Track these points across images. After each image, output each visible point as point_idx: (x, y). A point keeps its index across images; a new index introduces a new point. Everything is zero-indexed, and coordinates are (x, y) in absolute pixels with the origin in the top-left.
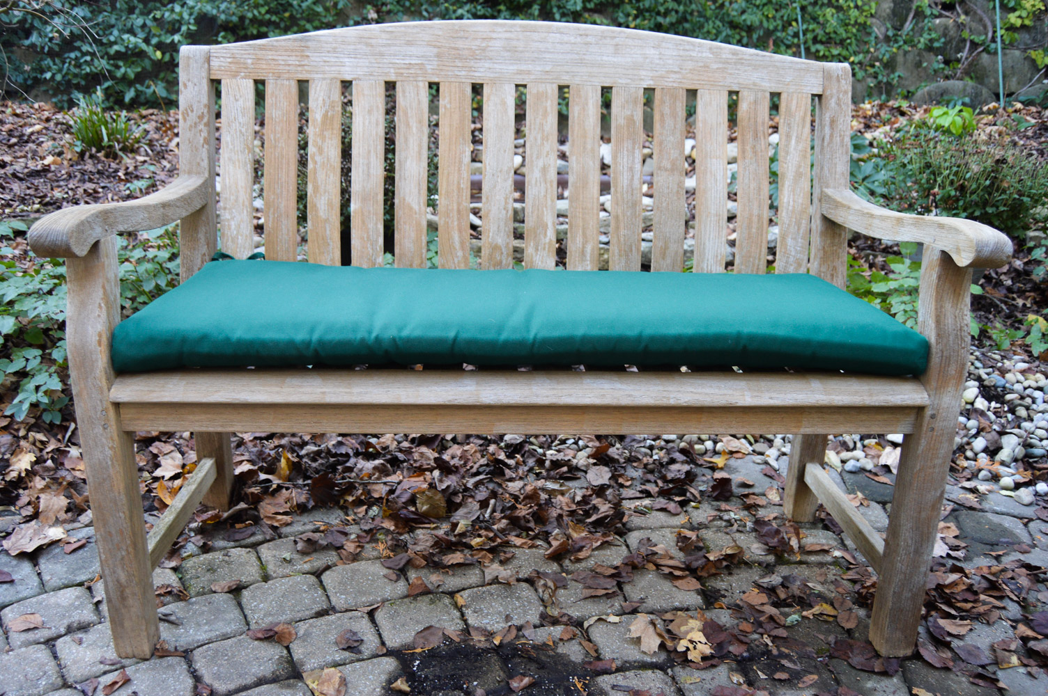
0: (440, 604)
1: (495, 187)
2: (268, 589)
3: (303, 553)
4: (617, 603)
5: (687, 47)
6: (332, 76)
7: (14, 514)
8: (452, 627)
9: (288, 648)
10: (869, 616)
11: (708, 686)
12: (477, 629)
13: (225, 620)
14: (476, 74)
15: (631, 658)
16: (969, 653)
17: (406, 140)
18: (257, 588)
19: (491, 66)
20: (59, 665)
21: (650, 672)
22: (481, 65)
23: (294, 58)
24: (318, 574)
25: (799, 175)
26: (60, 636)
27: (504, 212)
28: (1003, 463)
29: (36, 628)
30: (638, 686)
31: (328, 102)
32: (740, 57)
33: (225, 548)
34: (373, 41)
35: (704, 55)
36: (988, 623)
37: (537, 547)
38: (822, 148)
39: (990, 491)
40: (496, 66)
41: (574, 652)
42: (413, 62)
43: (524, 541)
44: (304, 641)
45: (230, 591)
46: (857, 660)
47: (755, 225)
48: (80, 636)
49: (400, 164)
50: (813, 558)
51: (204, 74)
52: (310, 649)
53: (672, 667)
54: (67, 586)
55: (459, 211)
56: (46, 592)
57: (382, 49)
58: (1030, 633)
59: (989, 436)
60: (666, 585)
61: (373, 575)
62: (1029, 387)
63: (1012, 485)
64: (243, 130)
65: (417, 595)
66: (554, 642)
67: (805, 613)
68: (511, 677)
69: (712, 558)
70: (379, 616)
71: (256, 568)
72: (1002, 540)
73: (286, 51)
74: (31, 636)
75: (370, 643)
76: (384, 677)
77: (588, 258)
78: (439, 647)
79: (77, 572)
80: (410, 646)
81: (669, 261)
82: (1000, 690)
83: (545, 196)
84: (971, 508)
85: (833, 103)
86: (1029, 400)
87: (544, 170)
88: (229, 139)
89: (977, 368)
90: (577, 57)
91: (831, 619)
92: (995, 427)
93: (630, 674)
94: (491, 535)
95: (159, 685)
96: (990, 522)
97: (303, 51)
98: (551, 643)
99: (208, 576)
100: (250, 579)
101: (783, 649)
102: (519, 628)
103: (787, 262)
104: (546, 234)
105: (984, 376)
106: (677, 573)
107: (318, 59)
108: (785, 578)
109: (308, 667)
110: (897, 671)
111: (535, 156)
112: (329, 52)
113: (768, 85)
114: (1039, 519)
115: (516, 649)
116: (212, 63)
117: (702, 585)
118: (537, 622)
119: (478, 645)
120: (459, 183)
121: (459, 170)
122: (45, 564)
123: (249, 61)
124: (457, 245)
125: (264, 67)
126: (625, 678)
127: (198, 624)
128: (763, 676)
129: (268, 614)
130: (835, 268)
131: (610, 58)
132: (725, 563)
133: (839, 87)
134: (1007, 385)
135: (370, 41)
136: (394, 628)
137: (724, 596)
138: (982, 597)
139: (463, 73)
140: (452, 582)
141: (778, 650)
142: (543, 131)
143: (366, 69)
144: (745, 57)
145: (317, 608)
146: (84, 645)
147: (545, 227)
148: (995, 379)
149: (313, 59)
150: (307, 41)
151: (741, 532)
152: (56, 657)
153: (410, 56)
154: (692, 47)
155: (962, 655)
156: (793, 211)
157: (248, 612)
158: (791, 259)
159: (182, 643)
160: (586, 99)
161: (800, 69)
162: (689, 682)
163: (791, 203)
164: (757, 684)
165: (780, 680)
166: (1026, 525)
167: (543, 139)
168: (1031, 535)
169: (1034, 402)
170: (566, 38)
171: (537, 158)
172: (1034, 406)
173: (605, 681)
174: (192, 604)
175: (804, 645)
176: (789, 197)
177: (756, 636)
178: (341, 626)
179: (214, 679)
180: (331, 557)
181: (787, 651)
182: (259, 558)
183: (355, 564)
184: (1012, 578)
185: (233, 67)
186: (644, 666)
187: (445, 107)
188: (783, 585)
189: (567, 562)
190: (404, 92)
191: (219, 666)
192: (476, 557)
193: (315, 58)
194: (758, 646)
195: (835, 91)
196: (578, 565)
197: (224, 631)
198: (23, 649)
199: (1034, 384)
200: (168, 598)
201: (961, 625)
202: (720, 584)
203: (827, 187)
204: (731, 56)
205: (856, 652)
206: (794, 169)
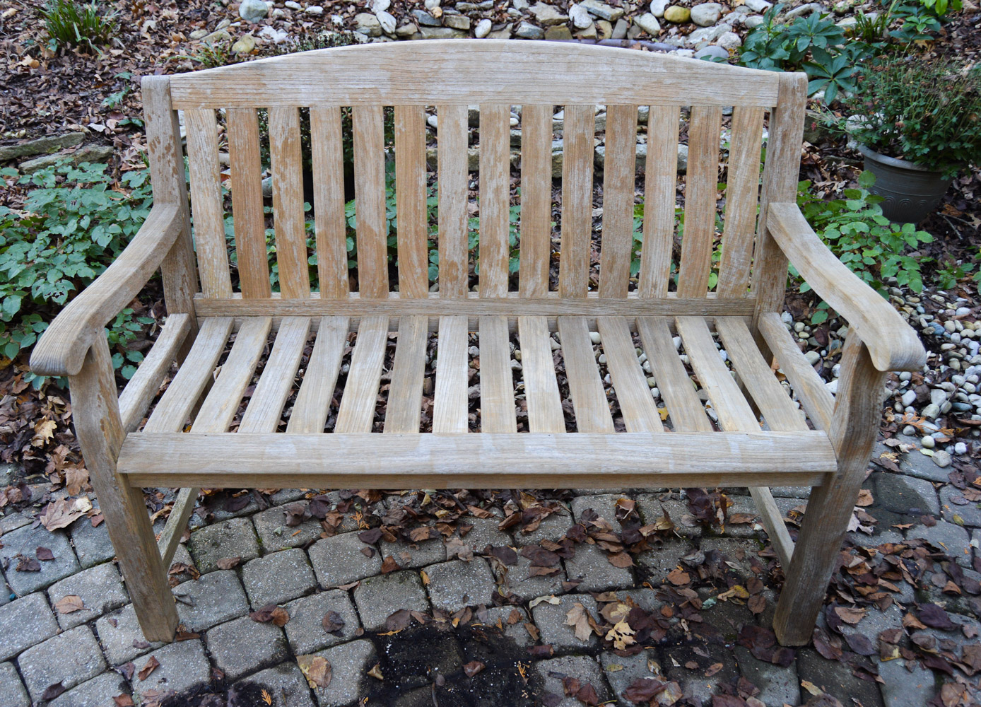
0: (408, 583)
1: (450, 208)
2: (265, 565)
3: (292, 526)
4: (559, 582)
5: (641, 63)
6: (290, 103)
7: (45, 481)
8: (418, 609)
9: (283, 629)
10: (776, 599)
11: (628, 674)
12: (439, 610)
13: (230, 600)
14: (430, 97)
15: (566, 643)
16: (858, 643)
17: (364, 165)
18: (255, 564)
19: (444, 88)
20: (101, 647)
21: (582, 657)
22: (433, 87)
23: (251, 87)
24: (305, 547)
25: (746, 190)
26: (98, 617)
27: (459, 232)
28: (928, 419)
29: (78, 610)
30: (570, 672)
31: (287, 129)
32: (695, 71)
33: (226, 519)
34: (327, 67)
35: (658, 70)
36: (881, 610)
37: (493, 517)
38: (772, 163)
39: (910, 450)
40: (449, 88)
41: (519, 635)
42: (367, 87)
43: (481, 511)
44: (296, 622)
45: (233, 568)
46: (759, 649)
47: (700, 240)
48: (115, 617)
49: (359, 189)
50: (735, 531)
51: (167, 106)
52: (301, 631)
53: (600, 653)
54: (99, 563)
55: (416, 232)
56: (82, 569)
57: (337, 75)
58: (915, 623)
59: (919, 389)
60: (602, 562)
61: (352, 549)
62: (967, 337)
63: (932, 444)
64: (209, 159)
65: (390, 573)
66: (503, 624)
67: (720, 596)
68: (466, 662)
69: (645, 534)
70: (358, 595)
71: (254, 542)
72: (913, 510)
73: (243, 79)
74: (75, 618)
75: (351, 627)
76: (362, 661)
77: (539, 272)
78: (407, 629)
79: (105, 548)
80: (383, 629)
81: (616, 273)
82: (878, 684)
83: (498, 216)
84: (890, 471)
85: (786, 117)
86: (964, 351)
87: (497, 191)
88: (196, 168)
89: (919, 313)
90: (529, 76)
91: (742, 603)
92: (927, 379)
93: (565, 659)
94: (453, 504)
95: (182, 669)
96: (904, 487)
97: (259, 79)
98: (500, 626)
99: (213, 551)
100: (249, 554)
101: (697, 635)
102: (475, 609)
103: (729, 273)
104: (499, 251)
105: (925, 324)
106: (613, 549)
107: (274, 87)
108: (708, 555)
109: (300, 650)
110: (791, 662)
111: (488, 177)
112: (284, 79)
113: (721, 99)
114: (951, 483)
115: (471, 633)
116: (173, 94)
117: (635, 561)
118: (489, 601)
119: (440, 628)
120: (416, 206)
121: (416, 193)
122: (78, 540)
123: (209, 91)
124: (416, 262)
125: (223, 96)
126: (560, 664)
127: (209, 605)
128: (676, 664)
129: (266, 594)
130: (775, 278)
131: (562, 77)
132: (656, 539)
133: (794, 100)
134: (945, 333)
135: (323, 67)
136: (370, 609)
137: (652, 575)
138: (881, 581)
139: (417, 96)
140: (419, 557)
141: (693, 636)
142: (496, 152)
143: (321, 96)
144: (699, 71)
145: (305, 586)
146: (119, 627)
147: (498, 245)
148: (935, 327)
149: (269, 87)
150: (262, 69)
151: (675, 499)
152: (98, 639)
153: (364, 81)
154: (645, 63)
155: (852, 644)
156: (738, 226)
157: (249, 591)
158: (734, 270)
159: (197, 625)
160: (538, 119)
161: (755, 82)
162: (613, 670)
163: (737, 218)
164: (671, 672)
165: (690, 669)
166: (938, 490)
167: (496, 160)
168: (940, 503)
169: (968, 353)
170: (518, 57)
171: (490, 179)
172: (968, 357)
173: (544, 666)
174: (202, 582)
175: (716, 630)
176: (735, 211)
177: (675, 620)
178: (326, 606)
179: (226, 663)
180: (315, 529)
181: (699, 637)
182: (255, 529)
183: (336, 537)
184: (912, 558)
185: (194, 98)
186: (577, 651)
187: (400, 131)
188: (704, 564)
189: (518, 535)
190: (360, 117)
191: (229, 649)
192: (439, 530)
193: (272, 86)
194: (675, 631)
195: (789, 104)
196: (527, 538)
197: (230, 612)
198: (71, 631)
199: (971, 334)
200: (183, 577)
201: (855, 613)
202: (650, 561)
203: (774, 201)
204: (685, 71)
205: (760, 639)
206: (742, 184)
